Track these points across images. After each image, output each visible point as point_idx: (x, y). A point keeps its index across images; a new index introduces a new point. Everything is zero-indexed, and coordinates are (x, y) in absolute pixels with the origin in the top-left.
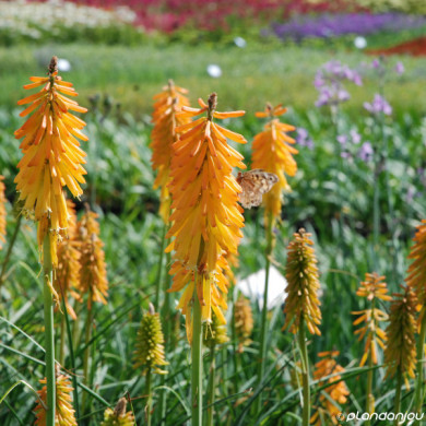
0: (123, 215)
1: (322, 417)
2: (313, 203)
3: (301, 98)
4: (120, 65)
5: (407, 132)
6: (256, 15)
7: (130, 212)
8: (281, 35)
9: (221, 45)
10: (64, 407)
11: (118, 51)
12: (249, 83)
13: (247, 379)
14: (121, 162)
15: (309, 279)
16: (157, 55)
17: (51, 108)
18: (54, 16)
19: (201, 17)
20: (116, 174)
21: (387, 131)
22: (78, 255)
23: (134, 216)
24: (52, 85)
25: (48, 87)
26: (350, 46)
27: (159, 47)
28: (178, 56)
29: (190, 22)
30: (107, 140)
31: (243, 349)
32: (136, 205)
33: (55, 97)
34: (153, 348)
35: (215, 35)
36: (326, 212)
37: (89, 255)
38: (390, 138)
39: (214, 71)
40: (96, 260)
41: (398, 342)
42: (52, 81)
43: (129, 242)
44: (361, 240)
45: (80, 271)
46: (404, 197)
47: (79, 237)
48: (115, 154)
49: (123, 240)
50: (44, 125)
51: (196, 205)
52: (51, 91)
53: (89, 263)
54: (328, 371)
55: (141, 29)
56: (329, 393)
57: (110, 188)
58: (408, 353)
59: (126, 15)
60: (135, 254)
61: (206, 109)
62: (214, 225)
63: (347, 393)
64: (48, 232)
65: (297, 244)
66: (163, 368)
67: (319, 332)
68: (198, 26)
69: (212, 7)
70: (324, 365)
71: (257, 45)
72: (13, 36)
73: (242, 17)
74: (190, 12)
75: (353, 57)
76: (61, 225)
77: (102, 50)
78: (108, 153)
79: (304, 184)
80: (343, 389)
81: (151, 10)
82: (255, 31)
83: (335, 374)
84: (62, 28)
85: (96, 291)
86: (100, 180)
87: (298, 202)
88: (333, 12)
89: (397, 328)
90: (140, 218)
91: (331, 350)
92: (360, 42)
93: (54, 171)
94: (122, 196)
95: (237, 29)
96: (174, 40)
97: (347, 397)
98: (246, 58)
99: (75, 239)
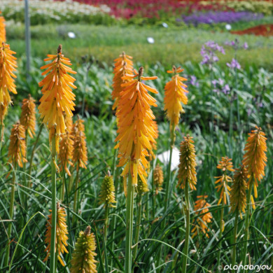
0: (100, 117)
1: (198, 230)
2: (200, 112)
3: (195, 56)
4: (101, 35)
5: (250, 76)
6: (174, 11)
7: (104, 115)
8: (187, 22)
9: (155, 26)
10: (62, 224)
11: (101, 28)
12: (169, 47)
13: (161, 207)
14: (99, 88)
15: (191, 161)
16: (121, 31)
17: (58, 71)
18: (67, 9)
19: (145, 10)
20: (97, 94)
21: (240, 75)
22: (73, 143)
23: (105, 117)
24: (59, 59)
25: (56, 60)
26: (223, 28)
27: (123, 27)
28: (132, 32)
29: (139, 13)
30: (93, 76)
31: (158, 192)
32: (107, 111)
33: (60, 66)
34: (109, 194)
35: (152, 21)
36: (207, 117)
37: (78, 143)
38: (242, 78)
39: (151, 40)
40: (82, 146)
41: (237, 194)
42: (59, 57)
43: (102, 131)
44: (224, 133)
45: (73, 151)
46: (247, 111)
47: (74, 133)
48: (97, 84)
49: (99, 130)
50: (54, 80)
51: (131, 125)
52: (58, 62)
53: (78, 147)
54: (202, 206)
55: (113, 17)
56: (202, 218)
57: (93, 102)
58: (242, 200)
59: (106, 9)
60: (105, 137)
61: (137, 75)
62: (140, 136)
63: (211, 217)
64: (55, 136)
65: (185, 142)
66: (115, 204)
67: (195, 189)
68: (143, 16)
69: (151, 5)
70: (200, 202)
71: (174, 27)
72: (46, 18)
73: (166, 11)
74: (139, 8)
75: (224, 34)
76: (61, 132)
77: (93, 27)
78: (93, 83)
79: (195, 102)
80: (210, 215)
81: (118, 7)
82: (173, 19)
83: (206, 207)
84: (72, 15)
85: (81, 162)
86: (89, 97)
87: (192, 112)
88: (214, 10)
89: (237, 187)
90: (109, 118)
91: (204, 194)
92: (228, 27)
93: (58, 104)
94: (100, 105)
95: (164, 19)
96: (131, 23)
97: (211, 219)
98: (168, 34)
99: (72, 134)
